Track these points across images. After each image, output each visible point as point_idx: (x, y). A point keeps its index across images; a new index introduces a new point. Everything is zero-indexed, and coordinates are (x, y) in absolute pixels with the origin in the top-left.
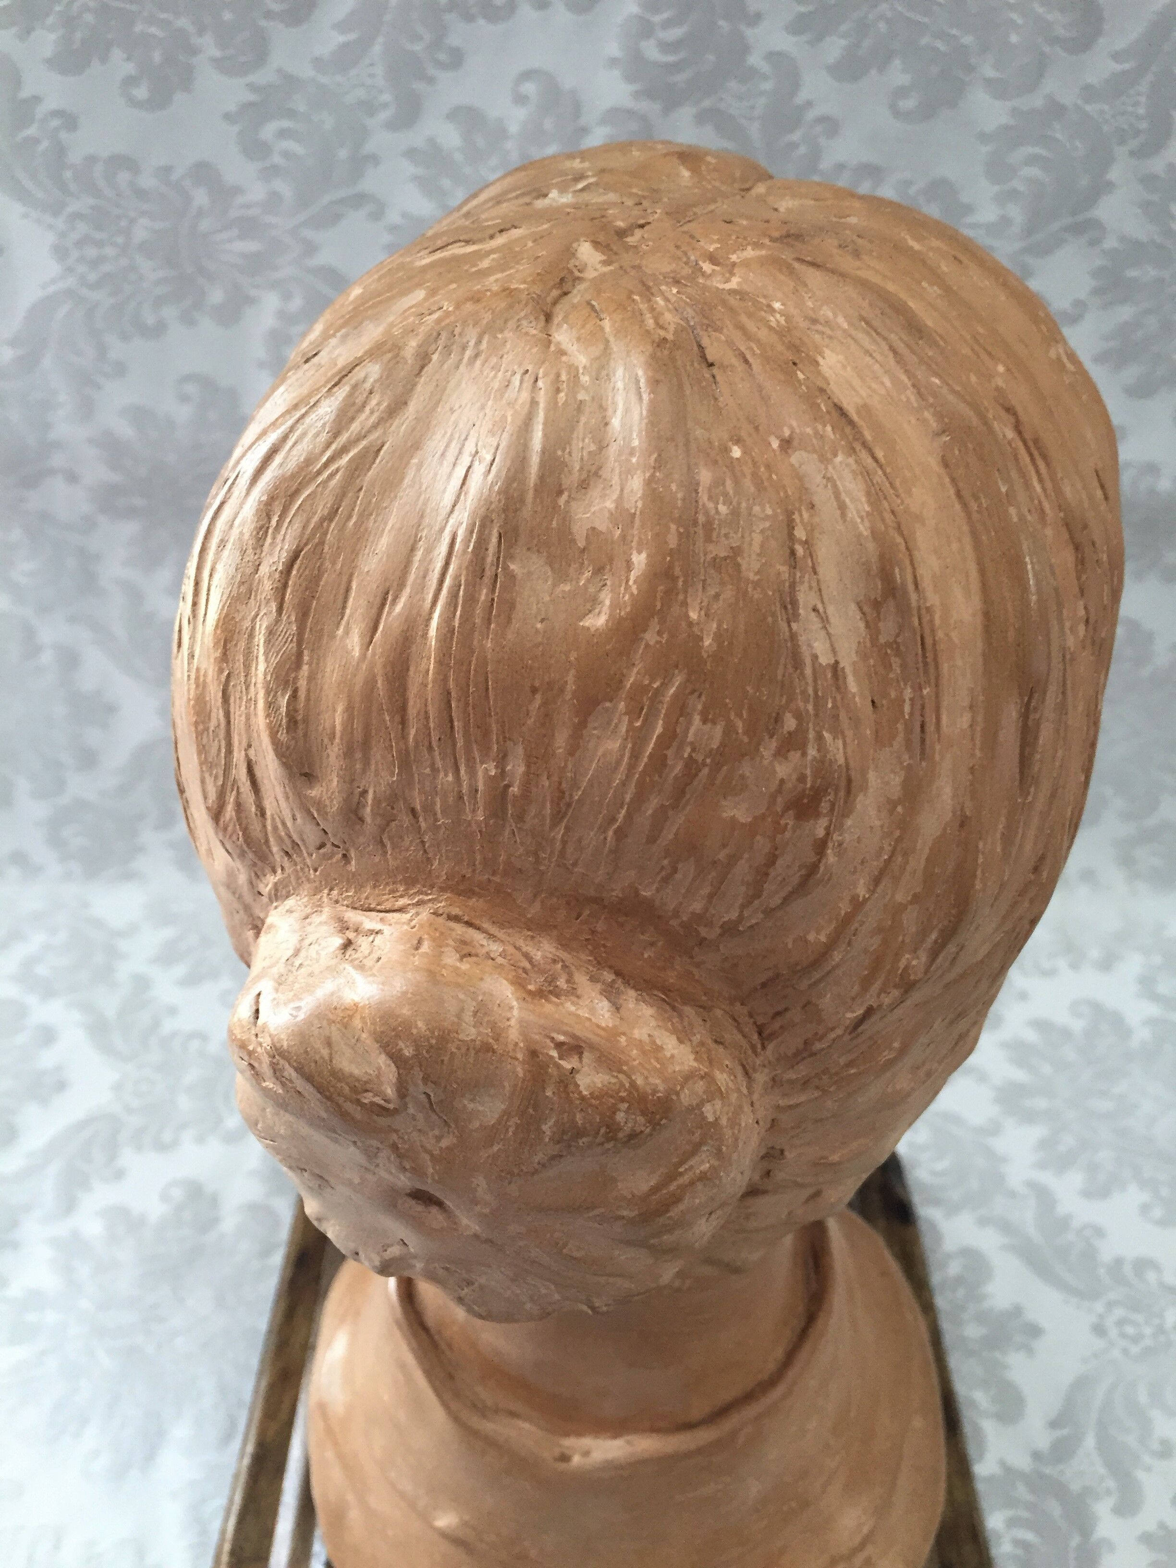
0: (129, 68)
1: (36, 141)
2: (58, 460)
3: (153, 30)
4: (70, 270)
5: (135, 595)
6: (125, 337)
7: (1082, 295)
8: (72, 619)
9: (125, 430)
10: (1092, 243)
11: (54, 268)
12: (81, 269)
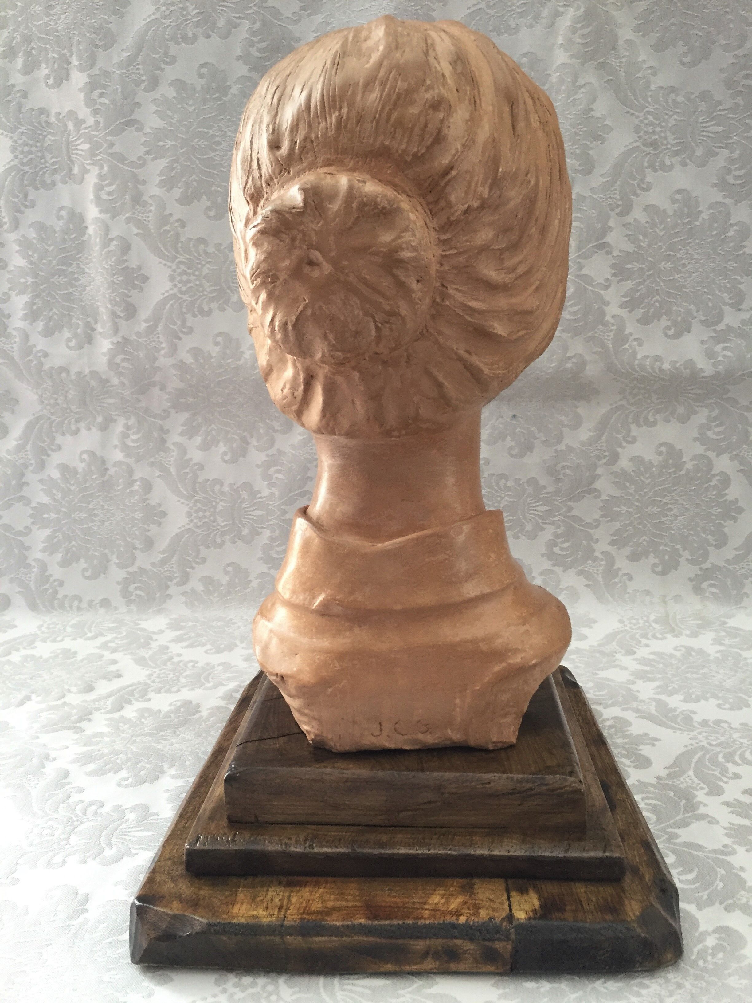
0: (209, 204)
1: (167, 231)
2: (157, 378)
3: (219, 189)
4: (175, 286)
5: (183, 451)
6: (195, 316)
7: (608, 276)
8: (152, 464)
9: (189, 359)
10: (608, 253)
11: (169, 285)
12: (180, 285)
